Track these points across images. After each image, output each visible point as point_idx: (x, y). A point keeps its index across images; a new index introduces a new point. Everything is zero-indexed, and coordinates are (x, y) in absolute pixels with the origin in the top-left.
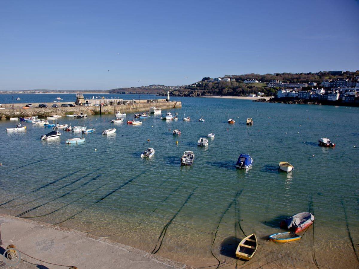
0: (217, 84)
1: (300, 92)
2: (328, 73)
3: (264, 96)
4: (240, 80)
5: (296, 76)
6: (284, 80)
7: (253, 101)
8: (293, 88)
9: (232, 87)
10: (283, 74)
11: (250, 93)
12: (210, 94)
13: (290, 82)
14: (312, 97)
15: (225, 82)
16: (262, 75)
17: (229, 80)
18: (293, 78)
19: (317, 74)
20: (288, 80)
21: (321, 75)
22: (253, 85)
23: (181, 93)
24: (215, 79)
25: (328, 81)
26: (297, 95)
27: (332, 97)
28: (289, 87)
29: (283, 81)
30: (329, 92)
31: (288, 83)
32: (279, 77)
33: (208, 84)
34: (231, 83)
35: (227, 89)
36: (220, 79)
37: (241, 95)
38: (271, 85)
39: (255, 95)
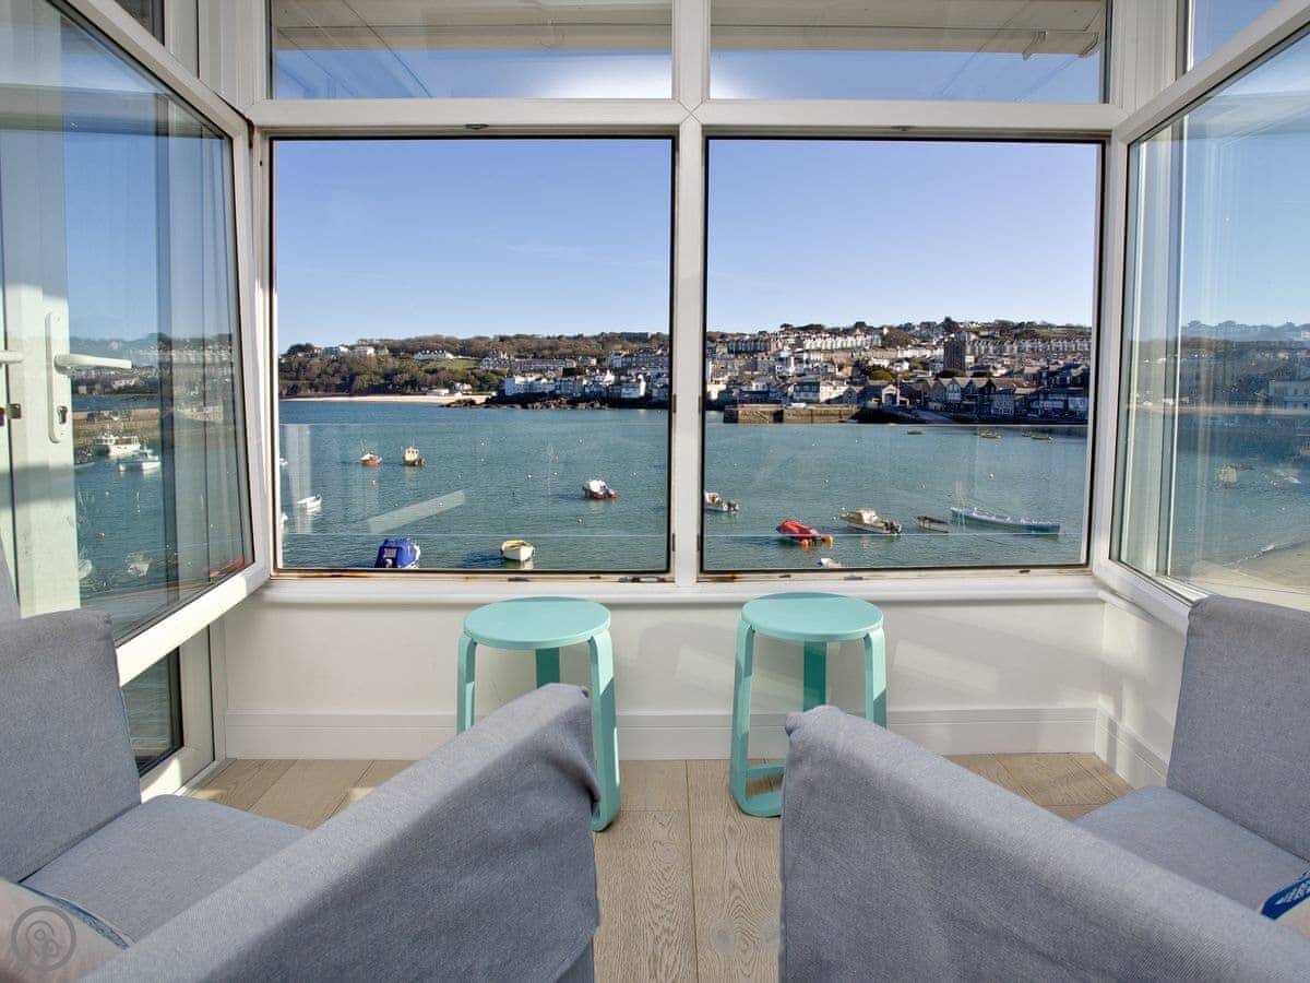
0: (336, 364)
1: (559, 379)
2: (619, 337)
3: (470, 393)
4: (402, 353)
5: (548, 343)
6: (519, 351)
7: (442, 406)
8: (541, 371)
9: (381, 370)
10: (518, 337)
11: (434, 386)
12: (316, 390)
13: (535, 357)
14: (587, 390)
15: (360, 356)
16: (463, 340)
17: (371, 351)
18: (541, 346)
19: (595, 338)
20: (529, 351)
21: (606, 340)
22: (439, 365)
25: (621, 354)
26: (552, 388)
27: (631, 390)
28: (531, 369)
29: (517, 354)
30: (623, 378)
31: (530, 359)
32: (506, 345)
33: (308, 362)
34: (379, 360)
35: (367, 377)
36: (346, 350)
37: (409, 391)
38: (489, 365)
39: (446, 391)
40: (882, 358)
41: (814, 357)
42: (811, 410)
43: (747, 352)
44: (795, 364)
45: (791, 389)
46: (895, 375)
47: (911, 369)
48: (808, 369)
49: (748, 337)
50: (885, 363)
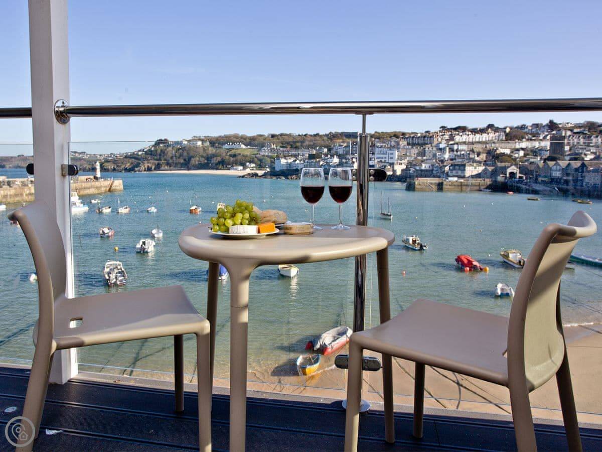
0: (180, 151)
1: (306, 161)
2: (340, 135)
3: (255, 169)
4: (217, 145)
5: (299, 138)
6: (283, 144)
7: (240, 177)
8: (296, 156)
9: (205, 155)
10: (282, 135)
11: (234, 165)
12: (170, 167)
13: (292, 147)
14: (323, 168)
15: (194, 146)
16: (250, 137)
17: (199, 143)
18: (295, 141)
19: (327, 135)
20: (288, 143)
21: (333, 137)
22: (238, 152)
23: (118, 166)
24: (177, 143)
25: (342, 146)
28: (290, 154)
29: (281, 145)
30: (344, 161)
31: (288, 148)
32: (275, 140)
33: (166, 149)
34: (204, 148)
35: (198, 159)
36: (186, 143)
37: (220, 167)
38: (265, 152)
39: (241, 168)
40: (506, 148)
41: (461, 147)
42: (461, 183)
43: (418, 144)
44: (449, 152)
45: (447, 169)
46: (515, 159)
47: (525, 155)
48: (458, 156)
49: (419, 135)
50: (508, 151)
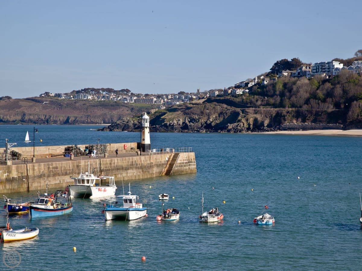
12: (304, 121)
23: (192, 120)
33: (294, 83)
36: (340, 66)
